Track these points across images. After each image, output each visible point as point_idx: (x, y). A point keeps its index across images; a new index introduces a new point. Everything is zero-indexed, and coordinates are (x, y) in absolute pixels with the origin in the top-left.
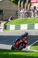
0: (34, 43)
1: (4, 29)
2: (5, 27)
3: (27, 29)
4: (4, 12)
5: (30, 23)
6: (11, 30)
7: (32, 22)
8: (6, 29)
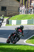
0: (31, 37)
1: (7, 24)
2: (8, 22)
3: (27, 24)
4: (7, 9)
5: (30, 18)
6: (12, 25)
7: (32, 18)
8: (8, 24)
